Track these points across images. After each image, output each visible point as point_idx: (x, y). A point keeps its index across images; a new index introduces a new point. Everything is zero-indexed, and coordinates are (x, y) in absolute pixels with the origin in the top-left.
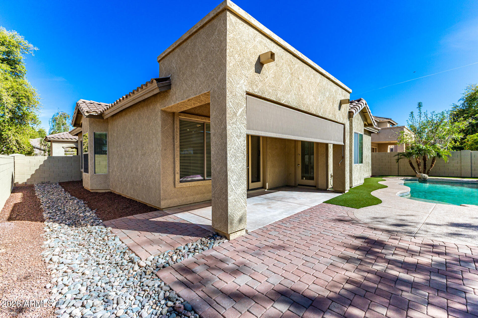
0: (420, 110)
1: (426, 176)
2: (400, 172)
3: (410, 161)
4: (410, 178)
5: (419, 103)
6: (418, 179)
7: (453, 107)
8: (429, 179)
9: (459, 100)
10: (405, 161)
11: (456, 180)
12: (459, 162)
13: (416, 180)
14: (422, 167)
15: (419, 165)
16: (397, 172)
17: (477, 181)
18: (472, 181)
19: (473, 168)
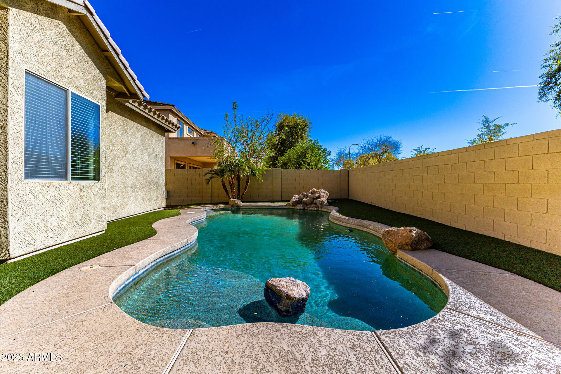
1: (239, 202)
3: (223, 181)
4: (221, 206)
6: (230, 207)
8: (242, 206)
11: (269, 206)
13: (228, 210)
14: (235, 190)
15: (232, 187)
16: (210, 199)
17: (286, 205)
18: (282, 206)
19: (283, 190)
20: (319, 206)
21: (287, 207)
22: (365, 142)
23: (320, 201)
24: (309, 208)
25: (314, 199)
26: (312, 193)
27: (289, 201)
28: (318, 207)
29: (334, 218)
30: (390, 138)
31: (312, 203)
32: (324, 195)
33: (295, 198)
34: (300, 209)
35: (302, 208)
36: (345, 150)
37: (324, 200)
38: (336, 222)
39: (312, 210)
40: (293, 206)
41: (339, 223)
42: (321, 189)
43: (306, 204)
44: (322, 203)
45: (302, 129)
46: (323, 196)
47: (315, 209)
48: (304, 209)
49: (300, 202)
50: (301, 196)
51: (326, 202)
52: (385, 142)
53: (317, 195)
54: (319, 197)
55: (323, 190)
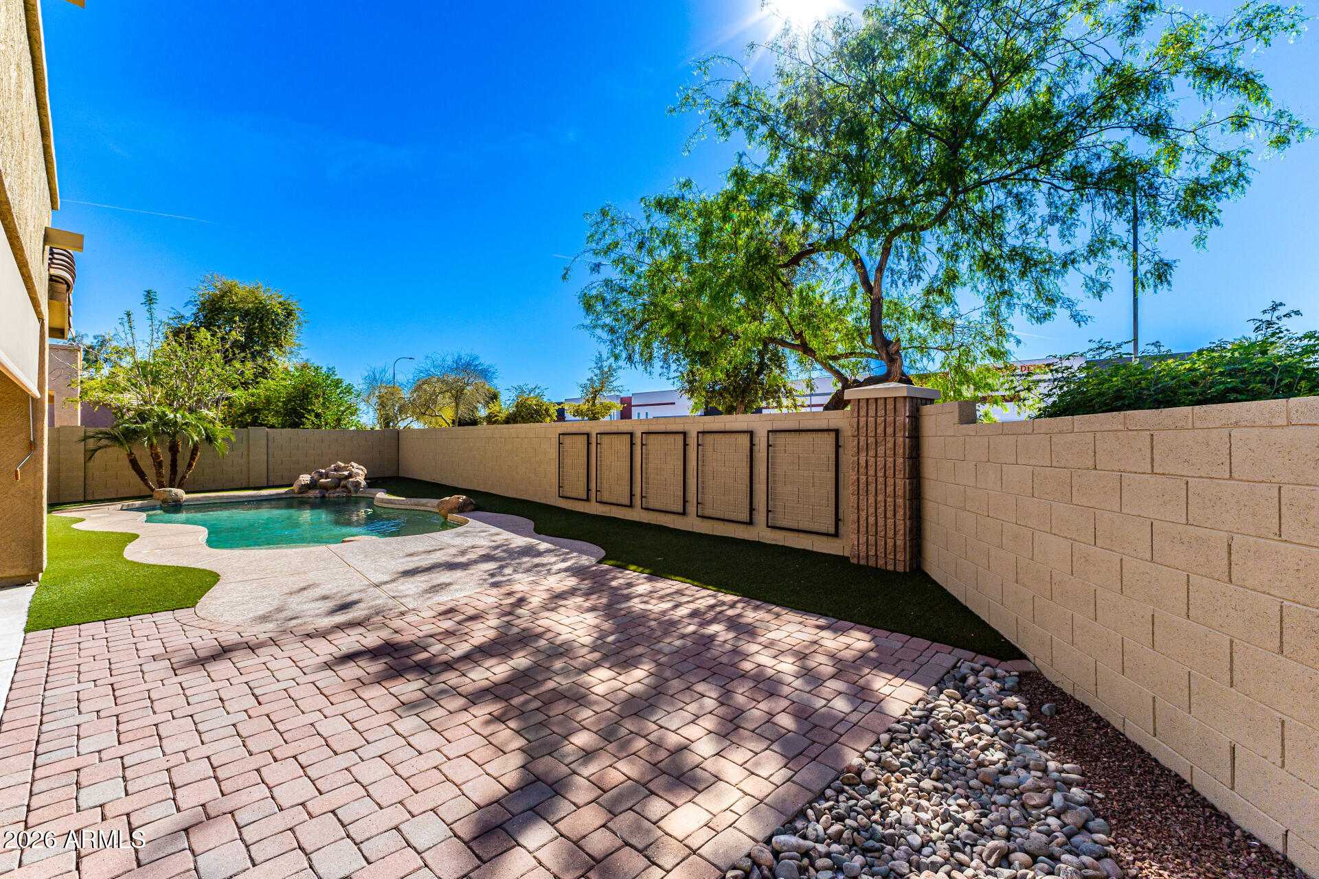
0: (150, 310)
1: (180, 492)
2: (89, 491)
3: (131, 454)
4: (138, 503)
5: (149, 292)
6: (158, 503)
7: (171, 316)
8: (187, 500)
9: (187, 304)
10: (115, 457)
11: (249, 496)
12: (245, 453)
13: (154, 508)
14: (166, 470)
15: (159, 465)
16: (81, 491)
17: (286, 493)
18: (278, 494)
19: (271, 467)
20: (352, 489)
21: (288, 496)
22: (429, 362)
23: (353, 482)
24: (332, 495)
25: (340, 479)
26: (335, 470)
27: (291, 485)
28: (350, 492)
29: (382, 500)
30: (477, 358)
31: (338, 486)
32: (360, 473)
33: (305, 478)
34: (316, 498)
35: (319, 495)
36: (384, 371)
37: (361, 479)
38: (385, 505)
39: (338, 497)
40: (299, 493)
41: (390, 506)
42: (353, 463)
43: (325, 488)
44: (357, 484)
45: (281, 323)
46: (358, 474)
47: (345, 494)
48: (323, 497)
49: (313, 485)
50: (316, 477)
51: (363, 483)
52: (468, 364)
53: (346, 473)
54: (350, 476)
55: (355, 465)
